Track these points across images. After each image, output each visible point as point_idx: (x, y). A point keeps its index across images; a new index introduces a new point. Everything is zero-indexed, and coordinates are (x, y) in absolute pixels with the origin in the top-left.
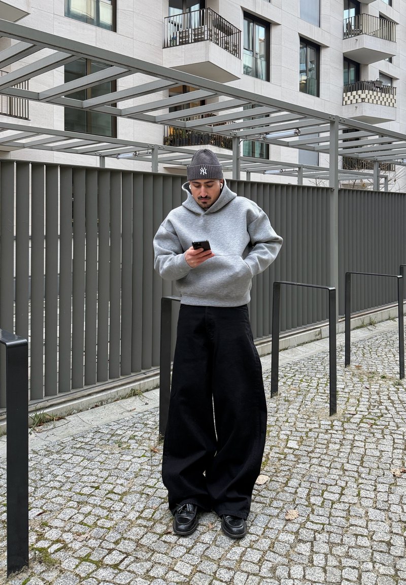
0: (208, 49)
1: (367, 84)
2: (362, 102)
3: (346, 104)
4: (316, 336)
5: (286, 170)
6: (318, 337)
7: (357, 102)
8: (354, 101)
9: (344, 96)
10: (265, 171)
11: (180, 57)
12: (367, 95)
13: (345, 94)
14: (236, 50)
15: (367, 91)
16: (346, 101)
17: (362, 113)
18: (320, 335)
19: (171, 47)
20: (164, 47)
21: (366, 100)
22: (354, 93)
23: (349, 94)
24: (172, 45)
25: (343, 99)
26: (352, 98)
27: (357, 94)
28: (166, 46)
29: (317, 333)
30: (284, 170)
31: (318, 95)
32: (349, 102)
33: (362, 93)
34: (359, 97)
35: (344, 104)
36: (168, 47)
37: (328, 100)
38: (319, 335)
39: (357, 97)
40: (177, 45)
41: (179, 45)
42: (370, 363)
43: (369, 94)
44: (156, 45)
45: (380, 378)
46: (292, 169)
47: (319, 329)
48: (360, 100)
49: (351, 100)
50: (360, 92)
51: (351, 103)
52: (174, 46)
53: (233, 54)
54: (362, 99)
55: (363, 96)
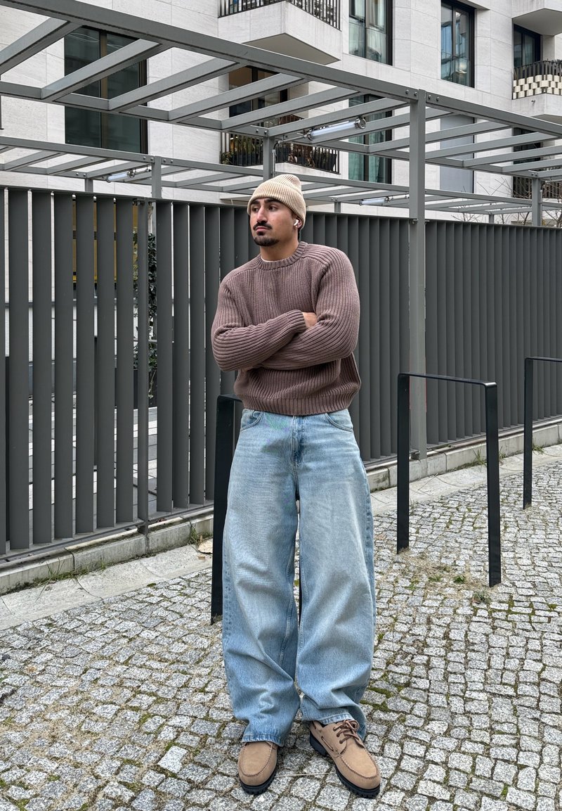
0: (284, 16)
1: (550, 65)
2: (543, 93)
3: (517, 98)
4: (379, 482)
5: (395, 197)
6: (382, 484)
7: (534, 94)
8: (530, 92)
9: (515, 85)
10: (362, 200)
11: (243, 30)
12: (550, 82)
13: (515, 82)
14: (333, 16)
15: (550, 76)
16: (517, 93)
17: (543, 111)
18: (387, 481)
19: (230, 14)
20: (221, 16)
21: (550, 90)
22: (530, 79)
23: (522, 81)
24: (231, 12)
25: (513, 89)
26: (526, 87)
27: (534, 81)
28: (223, 14)
29: (381, 477)
30: (390, 198)
31: (472, 85)
32: (522, 94)
33: (543, 79)
34: (538, 87)
35: (515, 97)
36: (225, 15)
37: (489, 91)
38: (384, 480)
39: (534, 86)
40: (238, 12)
41: (242, 11)
42: (452, 544)
43: (553, 80)
44: (206, 13)
45: (451, 582)
46: (404, 196)
47: (386, 470)
48: (539, 91)
49: (526, 91)
50: (539, 78)
51: (526, 96)
52: (234, 13)
53: (326, 22)
54: (543, 88)
55: (544, 84)
